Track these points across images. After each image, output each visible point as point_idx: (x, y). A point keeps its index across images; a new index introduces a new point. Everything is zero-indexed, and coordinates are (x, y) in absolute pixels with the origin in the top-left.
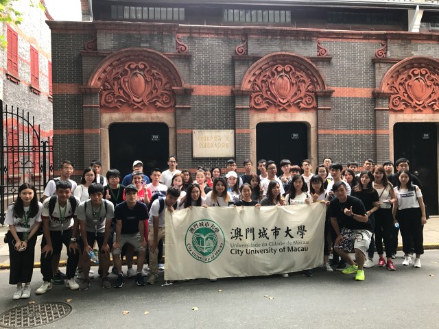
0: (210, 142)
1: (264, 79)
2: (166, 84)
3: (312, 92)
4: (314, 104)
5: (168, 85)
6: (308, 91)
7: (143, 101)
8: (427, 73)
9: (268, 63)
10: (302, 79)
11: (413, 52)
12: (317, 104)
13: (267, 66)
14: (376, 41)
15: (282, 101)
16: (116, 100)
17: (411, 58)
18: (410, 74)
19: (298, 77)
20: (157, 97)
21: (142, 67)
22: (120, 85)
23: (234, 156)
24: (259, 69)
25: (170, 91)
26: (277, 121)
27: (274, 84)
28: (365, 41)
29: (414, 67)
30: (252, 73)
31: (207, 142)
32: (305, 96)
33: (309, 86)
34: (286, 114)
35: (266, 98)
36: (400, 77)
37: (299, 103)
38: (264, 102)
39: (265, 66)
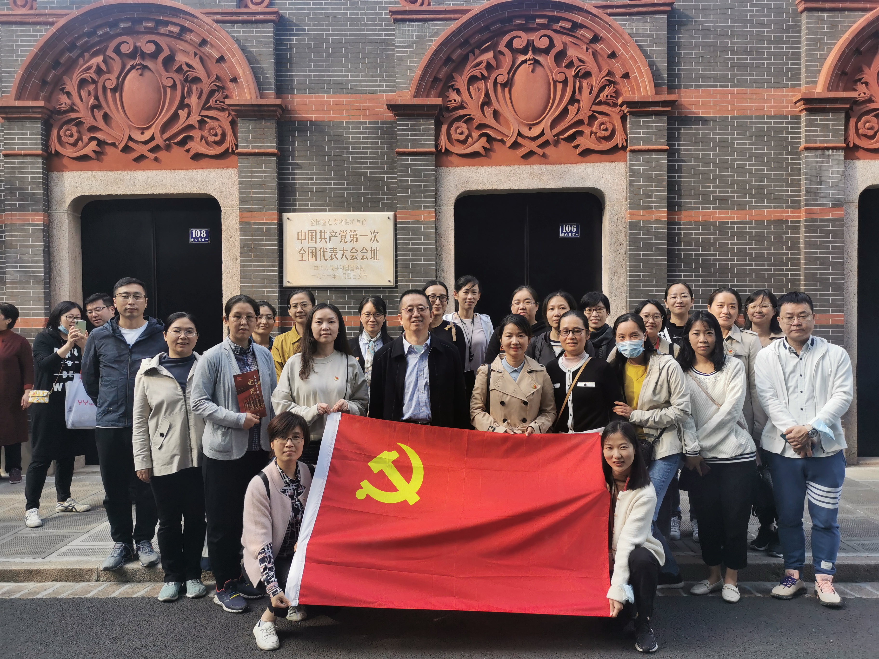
0: (329, 246)
1: (477, 72)
2: (212, 93)
3: (615, 105)
4: (618, 139)
5: (217, 96)
6: (600, 103)
7: (153, 138)
9: (487, 28)
10: (584, 68)
12: (626, 141)
13: (486, 35)
15: (526, 132)
16: (85, 138)
19: (570, 65)
20: (190, 127)
21: (150, 48)
22: (97, 98)
23: (392, 284)
24: (462, 45)
25: (223, 110)
27: (504, 85)
31: (319, 245)
32: (592, 118)
33: (602, 89)
34: (537, 169)
35: (481, 126)
37: (574, 136)
38: (475, 134)
39: (478, 37)
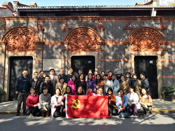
1: (74, 38)
6: (94, 43)
7: (23, 47)
8: (149, 34)
11: (142, 25)
14: (125, 21)
16: (12, 47)
17: (142, 27)
18: (141, 34)
19: (89, 37)
20: (29, 45)
21: (23, 33)
24: (72, 33)
25: (34, 43)
26: (80, 55)
27: (79, 40)
28: (120, 21)
29: (143, 31)
30: (69, 35)
31: (49, 64)
34: (84, 52)
35: (75, 46)
36: (137, 36)
37: (90, 48)
39: (75, 32)
